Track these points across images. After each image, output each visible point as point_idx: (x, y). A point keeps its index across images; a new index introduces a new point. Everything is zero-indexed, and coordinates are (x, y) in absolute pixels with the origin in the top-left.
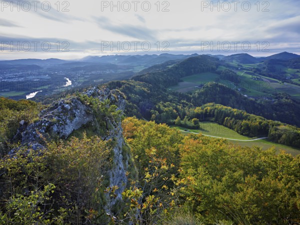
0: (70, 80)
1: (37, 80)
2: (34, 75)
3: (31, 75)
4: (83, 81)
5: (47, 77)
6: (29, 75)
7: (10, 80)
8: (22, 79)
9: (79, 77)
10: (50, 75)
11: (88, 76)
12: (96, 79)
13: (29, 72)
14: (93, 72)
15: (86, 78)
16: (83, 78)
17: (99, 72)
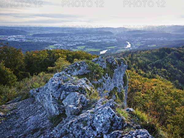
0: (130, 43)
1: (109, 42)
2: (108, 38)
3: (106, 38)
4: (139, 45)
5: (115, 40)
6: (104, 38)
7: (94, 41)
8: (100, 40)
9: (137, 42)
10: (117, 39)
11: (144, 42)
12: (150, 44)
13: (105, 36)
14: (149, 39)
15: (142, 43)
16: (139, 43)
17: (154, 39)
